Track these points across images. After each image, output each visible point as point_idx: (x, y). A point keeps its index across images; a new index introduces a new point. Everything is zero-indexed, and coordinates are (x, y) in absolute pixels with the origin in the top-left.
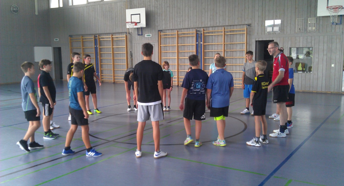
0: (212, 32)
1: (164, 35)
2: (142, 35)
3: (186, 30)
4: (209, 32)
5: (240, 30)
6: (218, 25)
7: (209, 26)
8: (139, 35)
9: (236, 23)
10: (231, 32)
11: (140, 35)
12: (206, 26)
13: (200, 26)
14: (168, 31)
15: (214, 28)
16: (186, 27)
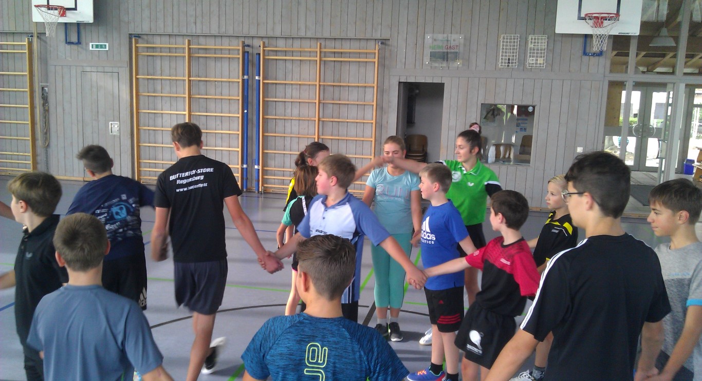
0: (285, 53)
1: (148, 47)
2: (79, 43)
3: (212, 40)
4: (276, 51)
5: (359, 53)
6: (302, 34)
7: (278, 34)
8: (69, 43)
9: (351, 35)
10: (336, 55)
11: (72, 43)
12: (270, 34)
13: (253, 33)
14: (157, 39)
15: (290, 41)
16: (214, 31)
